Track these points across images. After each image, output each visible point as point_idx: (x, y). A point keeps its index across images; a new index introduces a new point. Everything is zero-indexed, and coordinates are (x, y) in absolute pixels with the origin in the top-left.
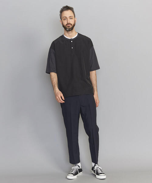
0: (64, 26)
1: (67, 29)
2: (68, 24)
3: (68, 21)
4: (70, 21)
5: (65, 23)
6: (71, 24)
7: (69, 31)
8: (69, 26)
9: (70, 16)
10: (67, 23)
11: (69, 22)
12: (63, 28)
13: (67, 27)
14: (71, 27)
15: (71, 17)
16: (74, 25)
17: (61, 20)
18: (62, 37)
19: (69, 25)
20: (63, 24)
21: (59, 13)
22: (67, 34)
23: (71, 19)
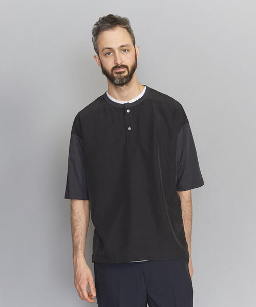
0: (105, 72)
1: (116, 82)
2: (117, 67)
3: (116, 60)
4: (121, 60)
5: (110, 64)
6: (126, 67)
7: (122, 84)
8: (120, 73)
9: (122, 46)
10: (114, 65)
11: (119, 62)
12: (105, 77)
13: (115, 75)
14: (126, 73)
15: (125, 48)
16: (134, 68)
17: (98, 54)
18: (104, 99)
19: (121, 70)
20: (104, 66)
21: (90, 36)
22: (115, 93)
23: (125, 51)
